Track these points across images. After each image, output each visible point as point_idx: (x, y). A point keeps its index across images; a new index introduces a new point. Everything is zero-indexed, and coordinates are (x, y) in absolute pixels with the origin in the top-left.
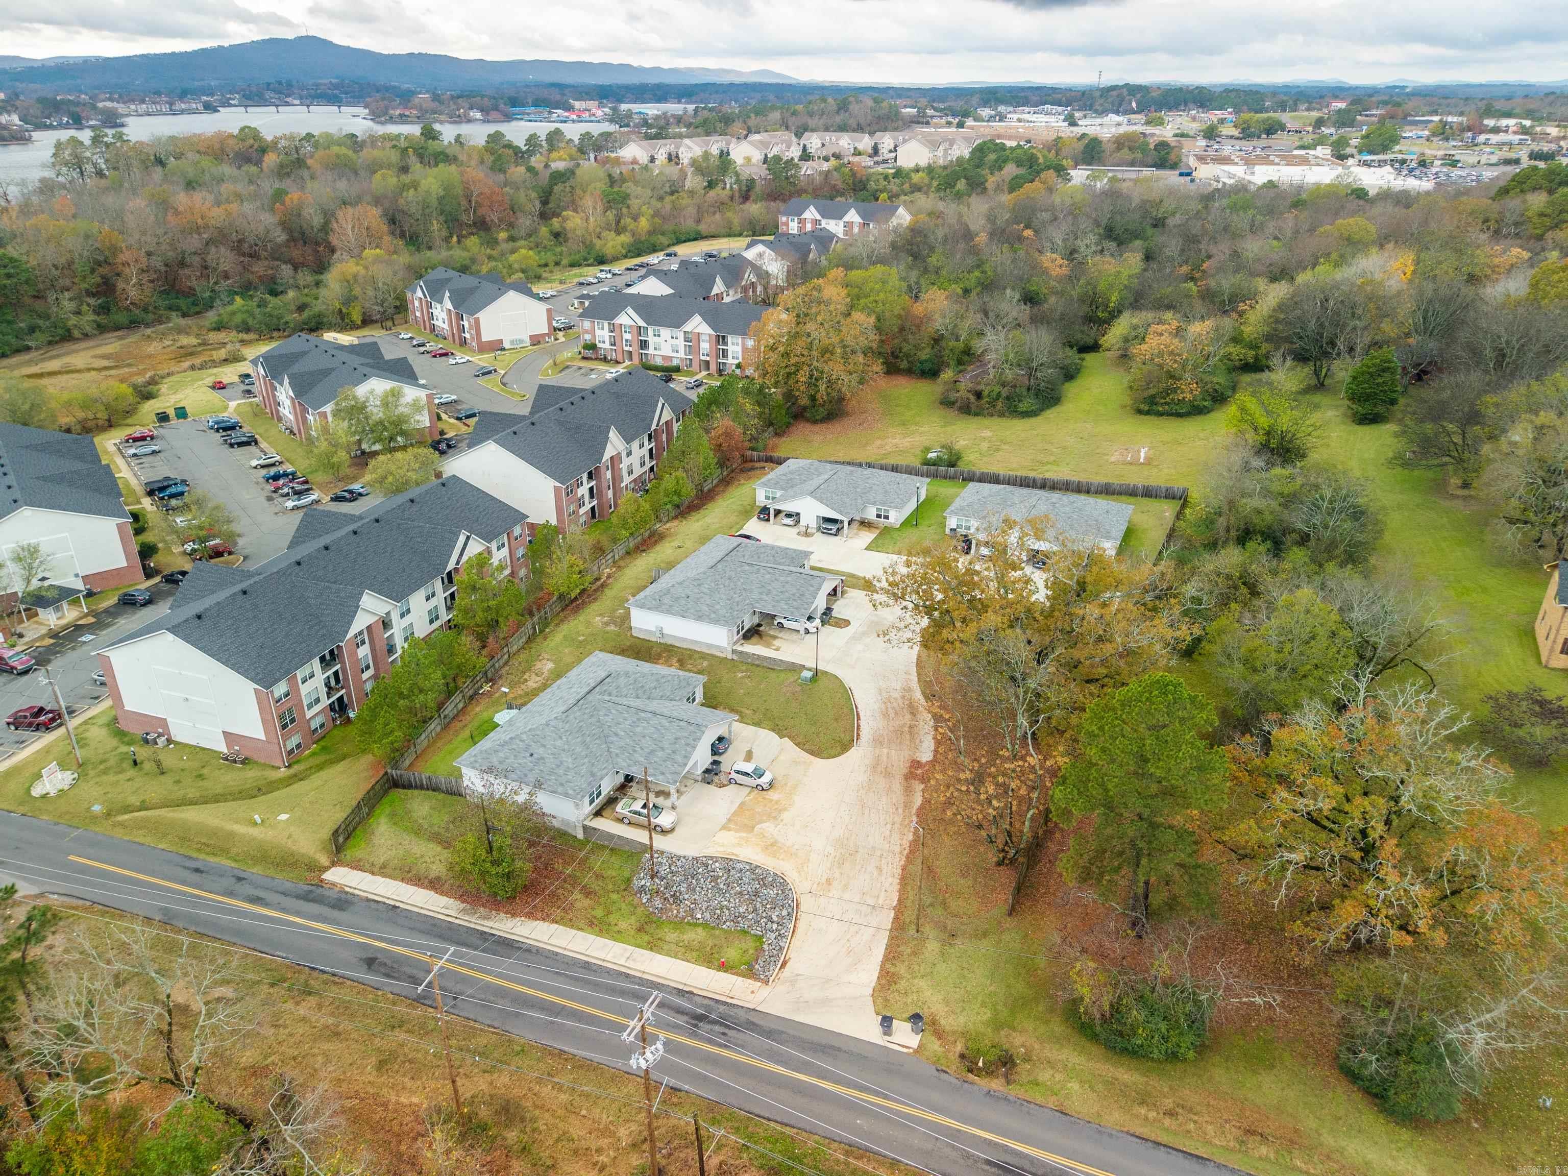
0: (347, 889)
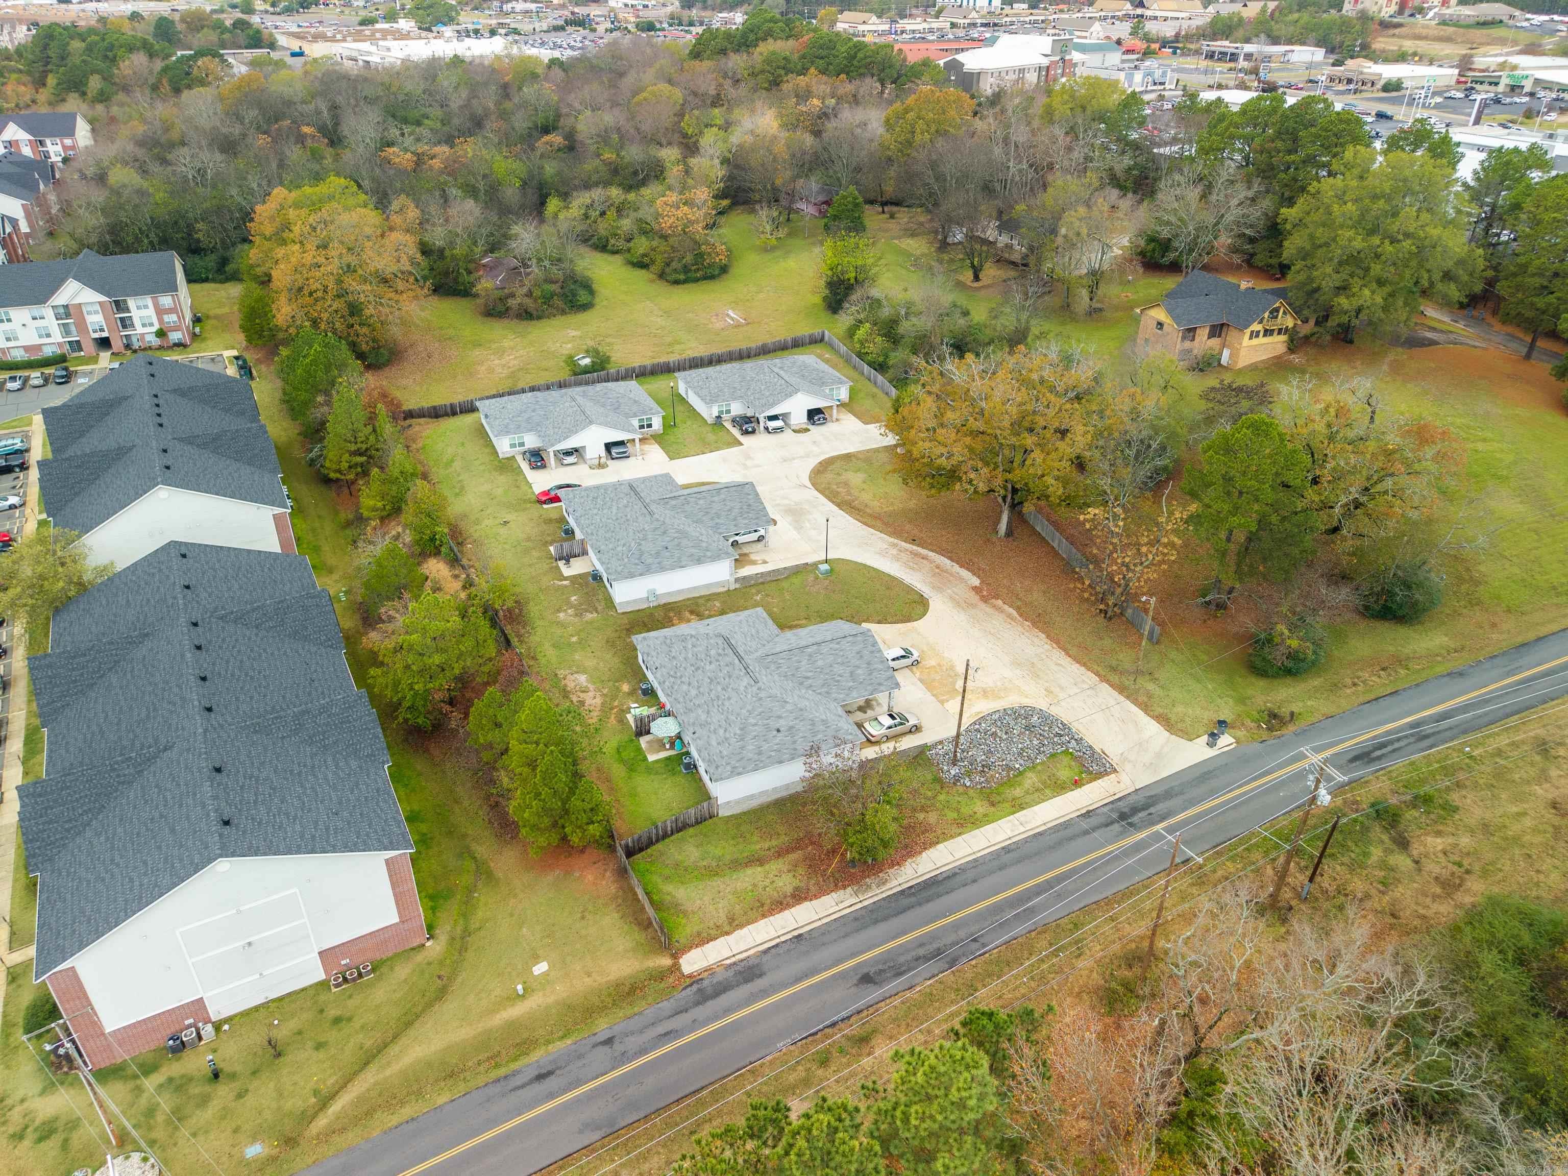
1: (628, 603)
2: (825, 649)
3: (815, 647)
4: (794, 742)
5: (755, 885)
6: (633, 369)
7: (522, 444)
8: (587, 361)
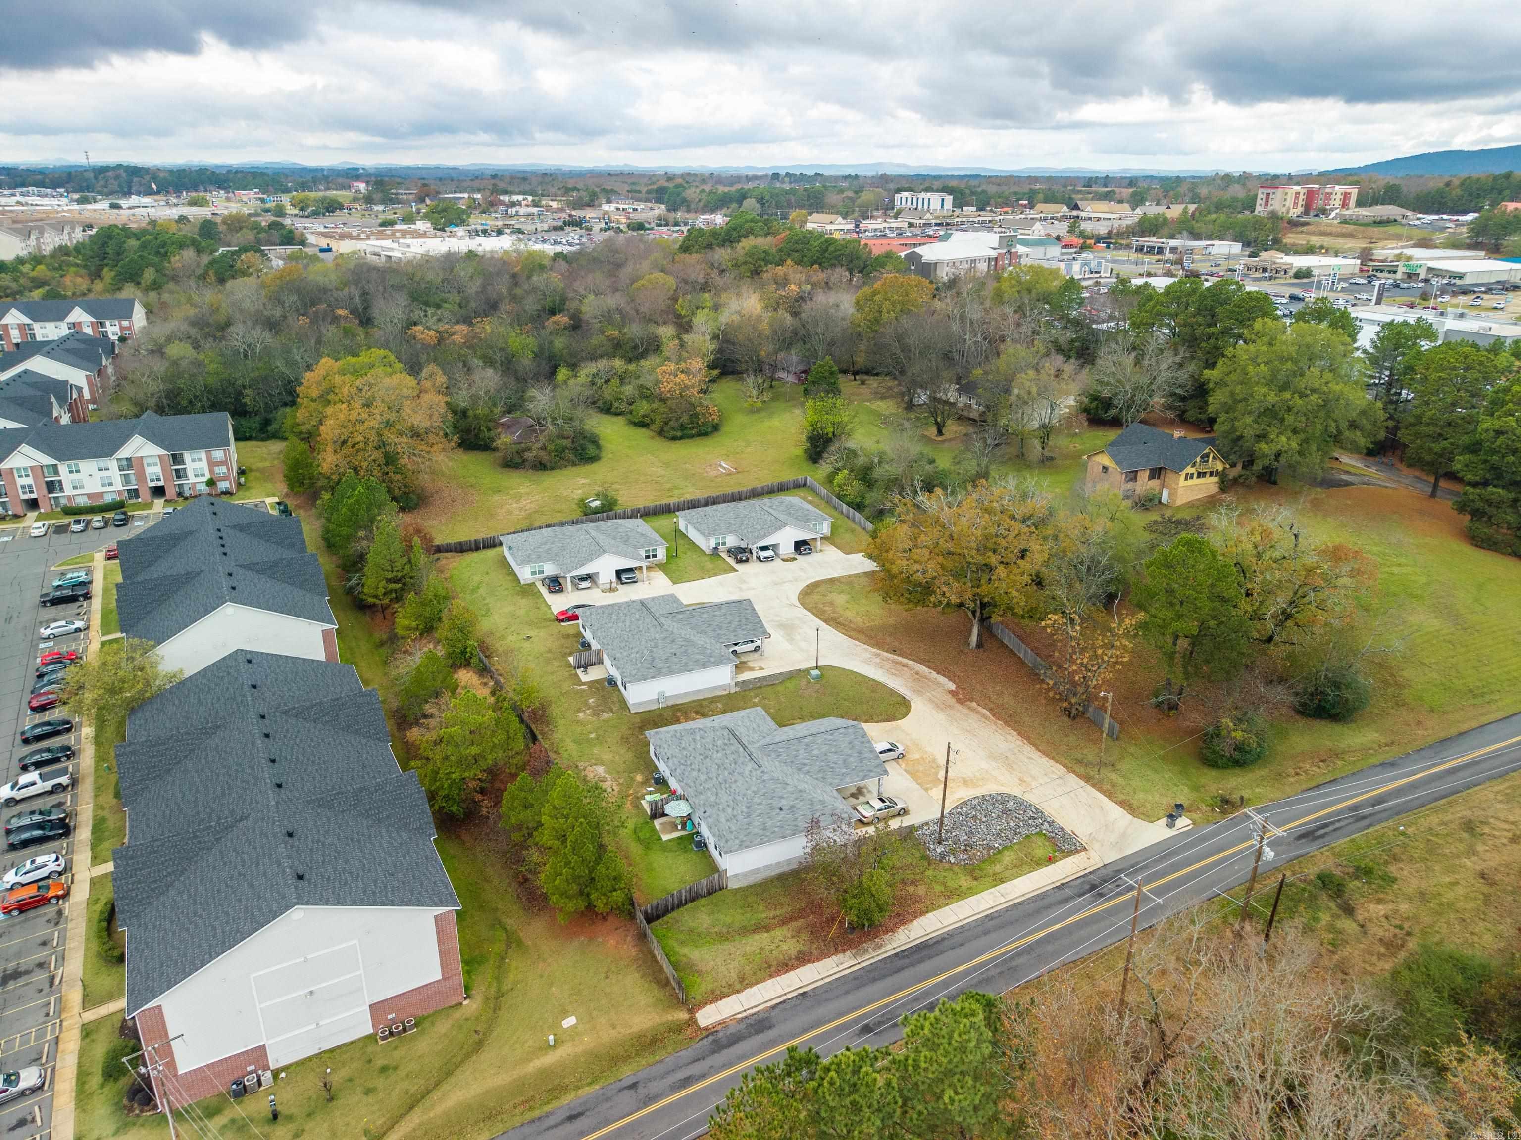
0: (740, 1016)
1: (640, 704)
2: (820, 739)
3: (811, 738)
4: (796, 819)
5: (762, 949)
6: (638, 510)
7: (542, 572)
8: (597, 503)
